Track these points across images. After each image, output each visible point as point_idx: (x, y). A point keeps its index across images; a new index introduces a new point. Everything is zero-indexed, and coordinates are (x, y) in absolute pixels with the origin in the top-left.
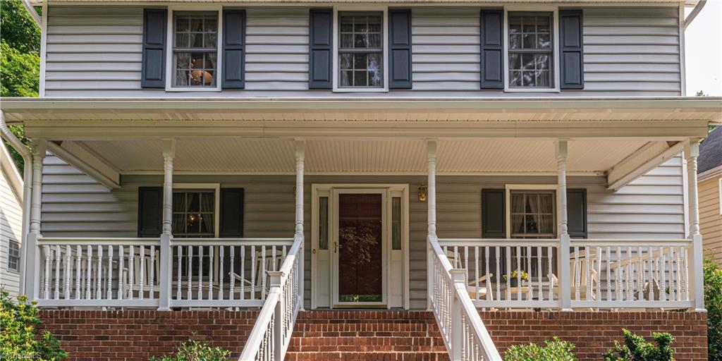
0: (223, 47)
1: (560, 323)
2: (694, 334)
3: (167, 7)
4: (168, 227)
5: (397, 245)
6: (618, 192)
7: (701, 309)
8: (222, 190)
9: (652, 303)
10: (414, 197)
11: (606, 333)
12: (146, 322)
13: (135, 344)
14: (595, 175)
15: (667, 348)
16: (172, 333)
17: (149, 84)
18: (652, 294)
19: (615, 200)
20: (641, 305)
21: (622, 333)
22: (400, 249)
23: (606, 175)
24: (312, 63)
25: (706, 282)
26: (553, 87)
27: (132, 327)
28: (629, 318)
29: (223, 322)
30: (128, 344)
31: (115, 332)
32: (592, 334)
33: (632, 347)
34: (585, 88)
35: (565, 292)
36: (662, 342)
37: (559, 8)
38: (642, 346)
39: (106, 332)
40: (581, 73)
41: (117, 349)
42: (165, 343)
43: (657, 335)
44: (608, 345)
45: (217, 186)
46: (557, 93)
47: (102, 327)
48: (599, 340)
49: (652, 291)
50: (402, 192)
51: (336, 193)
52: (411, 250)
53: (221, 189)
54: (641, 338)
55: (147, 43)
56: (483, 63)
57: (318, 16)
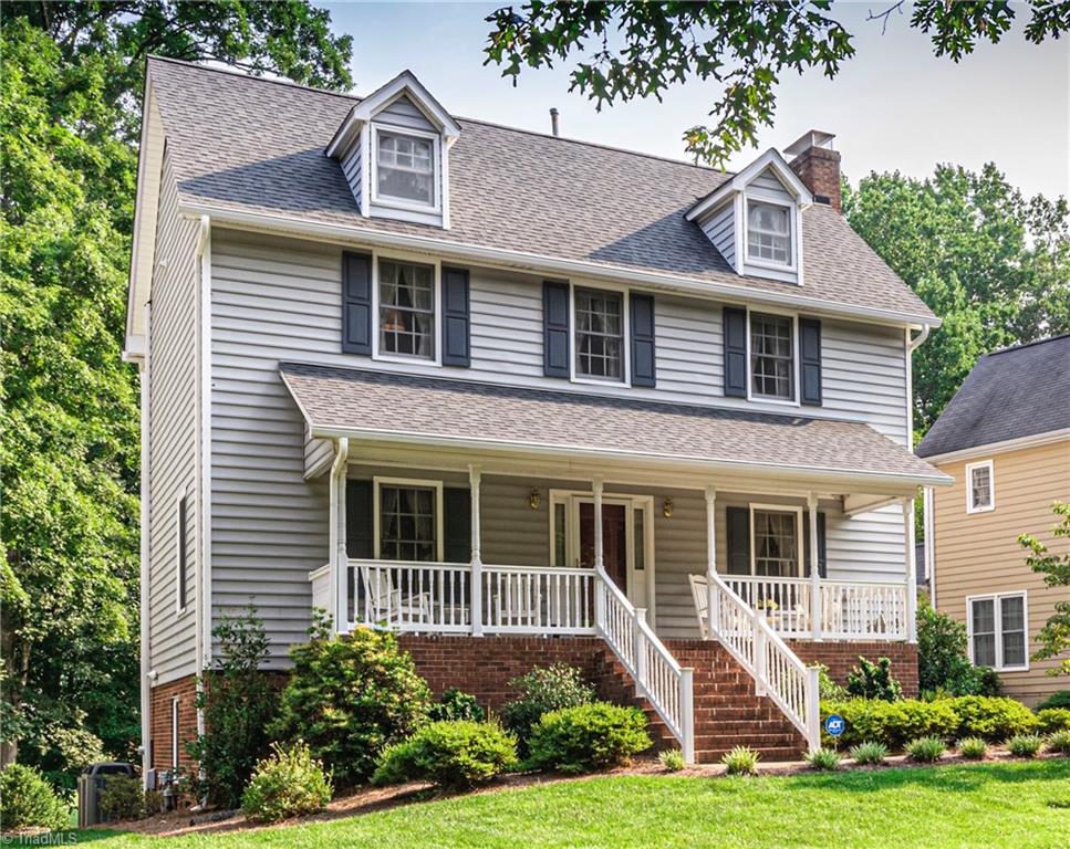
0: (442, 314)
1: (813, 651)
2: (909, 661)
3: (371, 251)
4: (476, 553)
5: (640, 566)
6: (854, 518)
7: (914, 641)
9: (879, 636)
10: (660, 511)
11: (847, 661)
12: (462, 647)
13: (453, 669)
14: (833, 498)
15: (887, 669)
16: (488, 658)
17: (350, 348)
18: (879, 628)
19: (851, 526)
20: (872, 637)
21: (858, 660)
22: (642, 568)
23: (842, 499)
24: (547, 345)
25: (919, 618)
26: (793, 400)
27: (450, 652)
28: (864, 648)
29: (534, 648)
30: (445, 669)
31: (432, 658)
32: (837, 661)
33: (866, 670)
34: (824, 405)
35: (816, 625)
36: (884, 664)
37: (799, 315)
38: (871, 669)
39: (424, 657)
40: (820, 388)
41: (435, 674)
42: (481, 669)
43: (881, 660)
44: (848, 670)
45: (439, 485)
46: (797, 407)
47: (420, 652)
48: (842, 666)
49: (880, 626)
50: (645, 504)
51: (578, 500)
52: (657, 571)
53: (445, 489)
54: (871, 663)
55: (349, 296)
56: (726, 367)
57: (553, 289)
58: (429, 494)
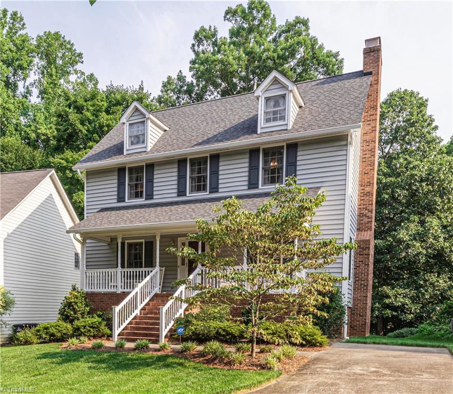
0: (145, 181)
3: (126, 166)
8: (145, 242)
12: (114, 297)
17: (119, 200)
24: (178, 184)
27: (110, 298)
37: (287, 143)
45: (143, 241)
51: (188, 241)
55: (119, 183)
57: (181, 162)
58: (141, 243)
